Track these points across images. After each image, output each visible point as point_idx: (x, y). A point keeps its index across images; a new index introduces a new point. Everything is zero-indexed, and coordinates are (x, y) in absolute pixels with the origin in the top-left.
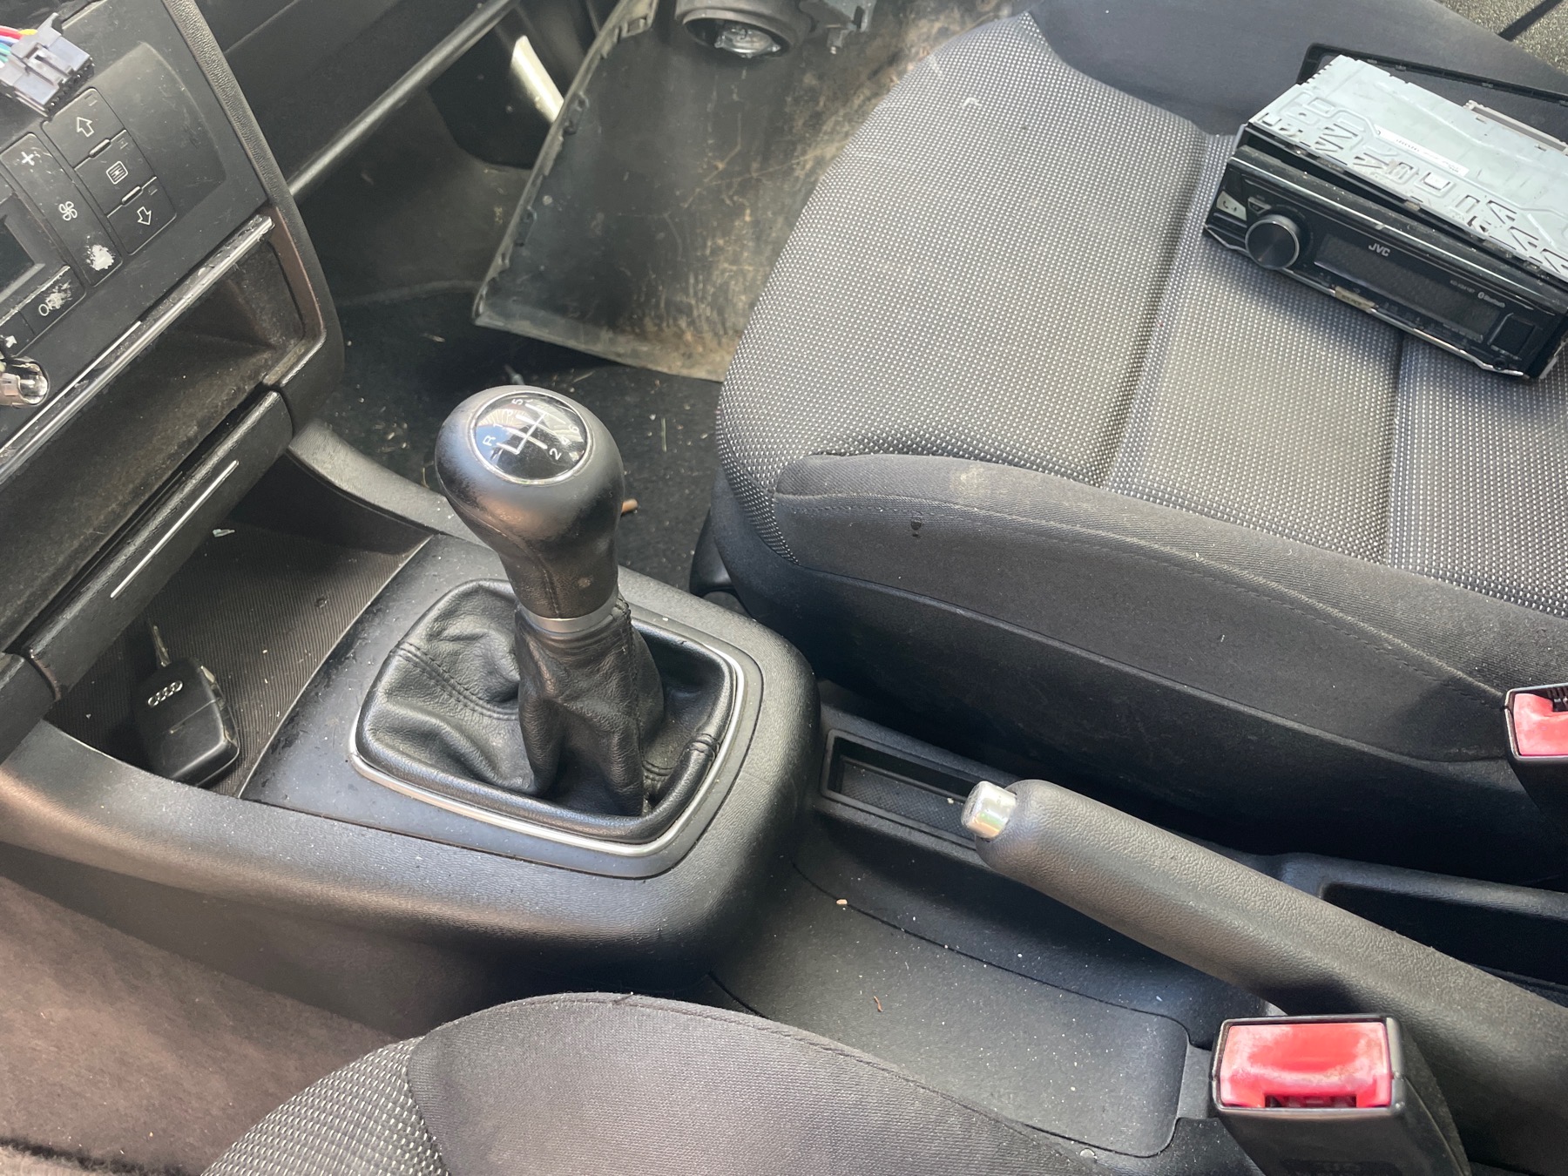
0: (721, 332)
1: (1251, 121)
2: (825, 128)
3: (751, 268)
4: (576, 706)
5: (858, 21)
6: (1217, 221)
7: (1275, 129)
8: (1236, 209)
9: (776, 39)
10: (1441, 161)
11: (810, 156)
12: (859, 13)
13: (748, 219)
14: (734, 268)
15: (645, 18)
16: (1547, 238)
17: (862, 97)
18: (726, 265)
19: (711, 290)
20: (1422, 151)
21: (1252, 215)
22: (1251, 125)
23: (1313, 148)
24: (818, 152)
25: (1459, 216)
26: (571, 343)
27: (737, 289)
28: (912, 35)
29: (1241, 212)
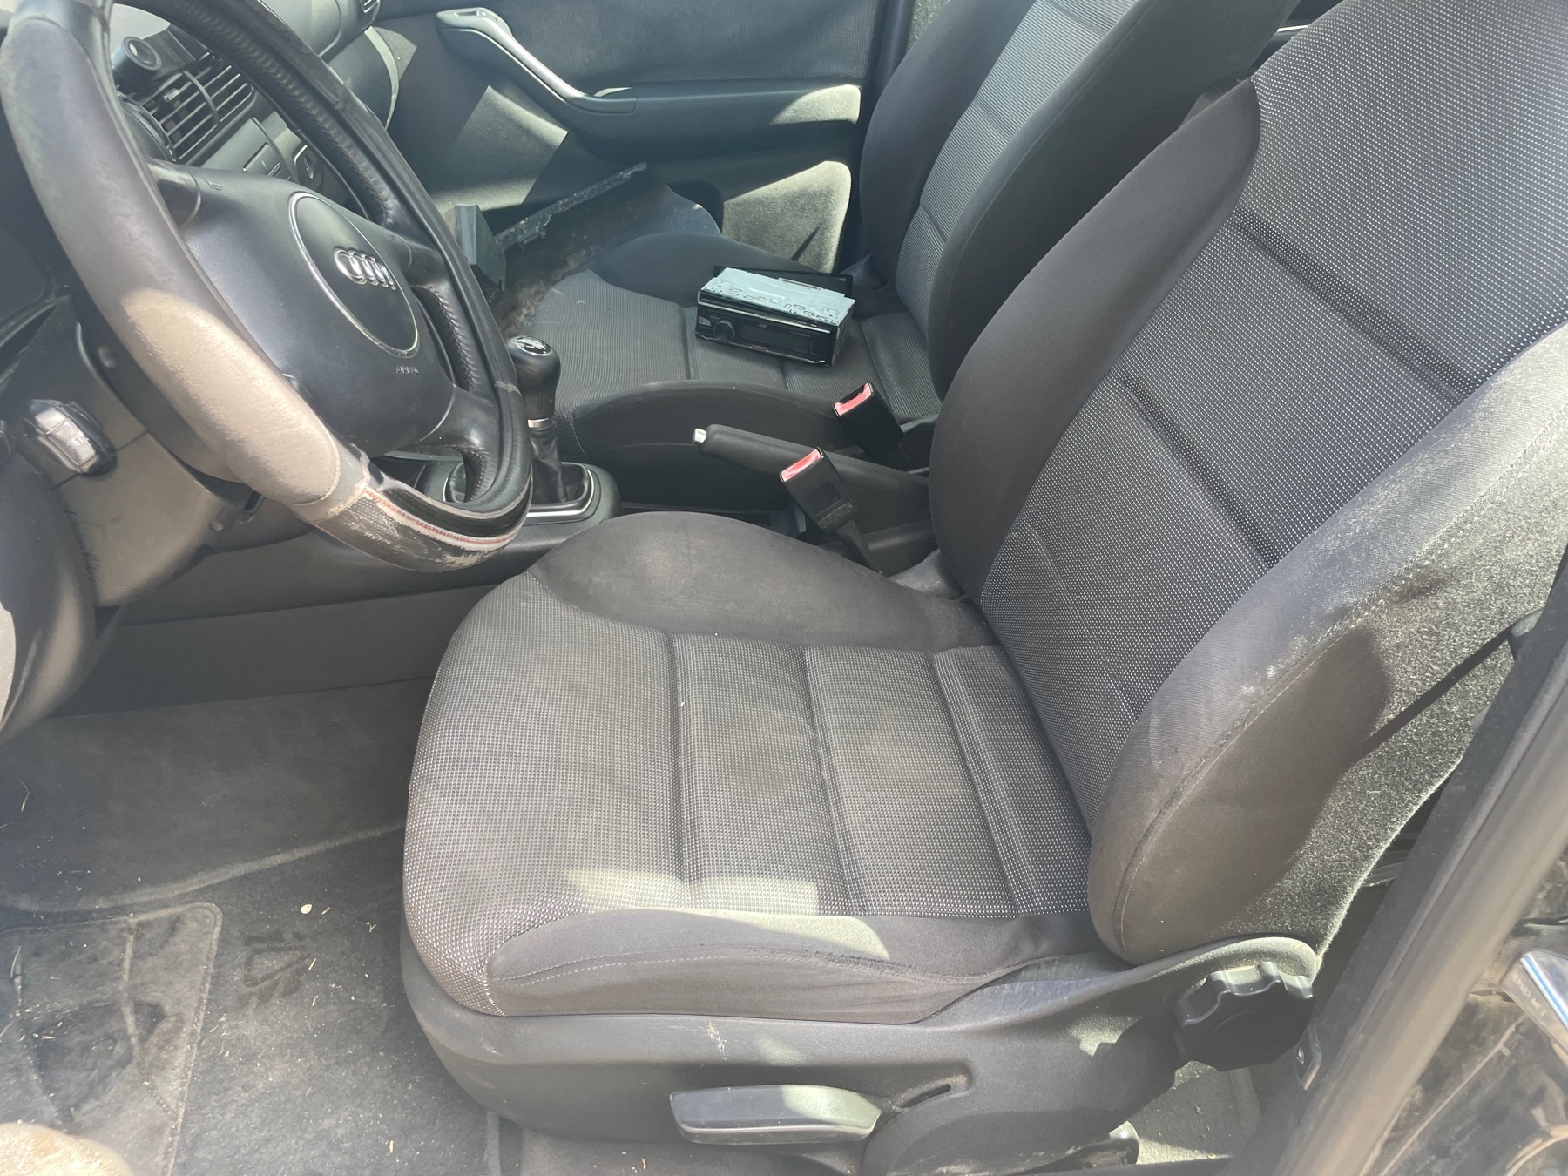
1: (703, 289)
4: (545, 461)
5: (500, 287)
6: (699, 328)
7: (711, 292)
8: (706, 322)
12: (500, 282)
16: (817, 313)
21: (713, 324)
22: (703, 292)
23: (728, 296)
25: (786, 310)
28: (520, 296)
29: (708, 323)
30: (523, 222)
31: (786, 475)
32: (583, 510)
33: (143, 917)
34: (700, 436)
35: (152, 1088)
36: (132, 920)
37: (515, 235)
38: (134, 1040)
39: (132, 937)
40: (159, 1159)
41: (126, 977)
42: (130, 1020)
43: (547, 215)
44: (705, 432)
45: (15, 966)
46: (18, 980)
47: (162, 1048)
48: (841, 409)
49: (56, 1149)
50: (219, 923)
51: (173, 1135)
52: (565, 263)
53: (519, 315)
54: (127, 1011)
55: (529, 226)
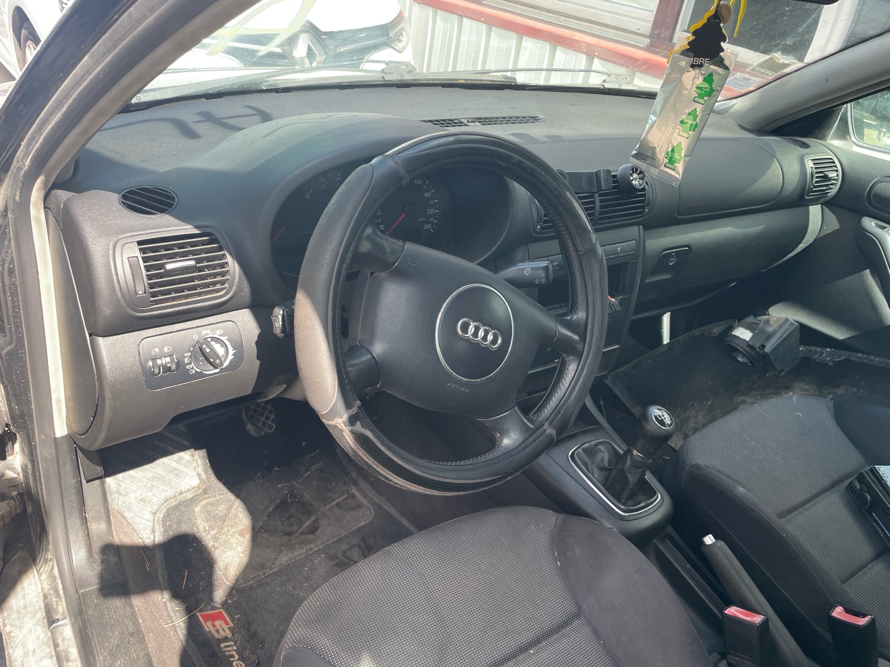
0: (679, 430)
1: (876, 466)
2: (752, 393)
3: (701, 418)
6: (851, 487)
7: (881, 473)
8: (857, 485)
9: (751, 362)
11: (741, 399)
12: (782, 371)
13: (709, 403)
14: (695, 414)
15: (715, 333)
17: (769, 392)
18: (693, 412)
19: (683, 416)
21: (861, 490)
22: (875, 468)
24: (745, 398)
26: (627, 404)
27: (692, 421)
28: (797, 385)
29: (858, 487)
30: (828, 350)
31: (733, 611)
32: (626, 514)
33: (357, 494)
34: (709, 540)
35: (281, 551)
36: (354, 491)
37: (816, 352)
38: (300, 530)
39: (346, 496)
40: (251, 576)
41: (328, 507)
42: (309, 522)
43: (843, 355)
44: (714, 540)
45: (314, 468)
46: (308, 473)
47: (300, 542)
48: (838, 612)
49: (244, 537)
50: (367, 522)
51: (264, 574)
52: (838, 387)
53: (786, 393)
54: (313, 518)
55: (829, 354)
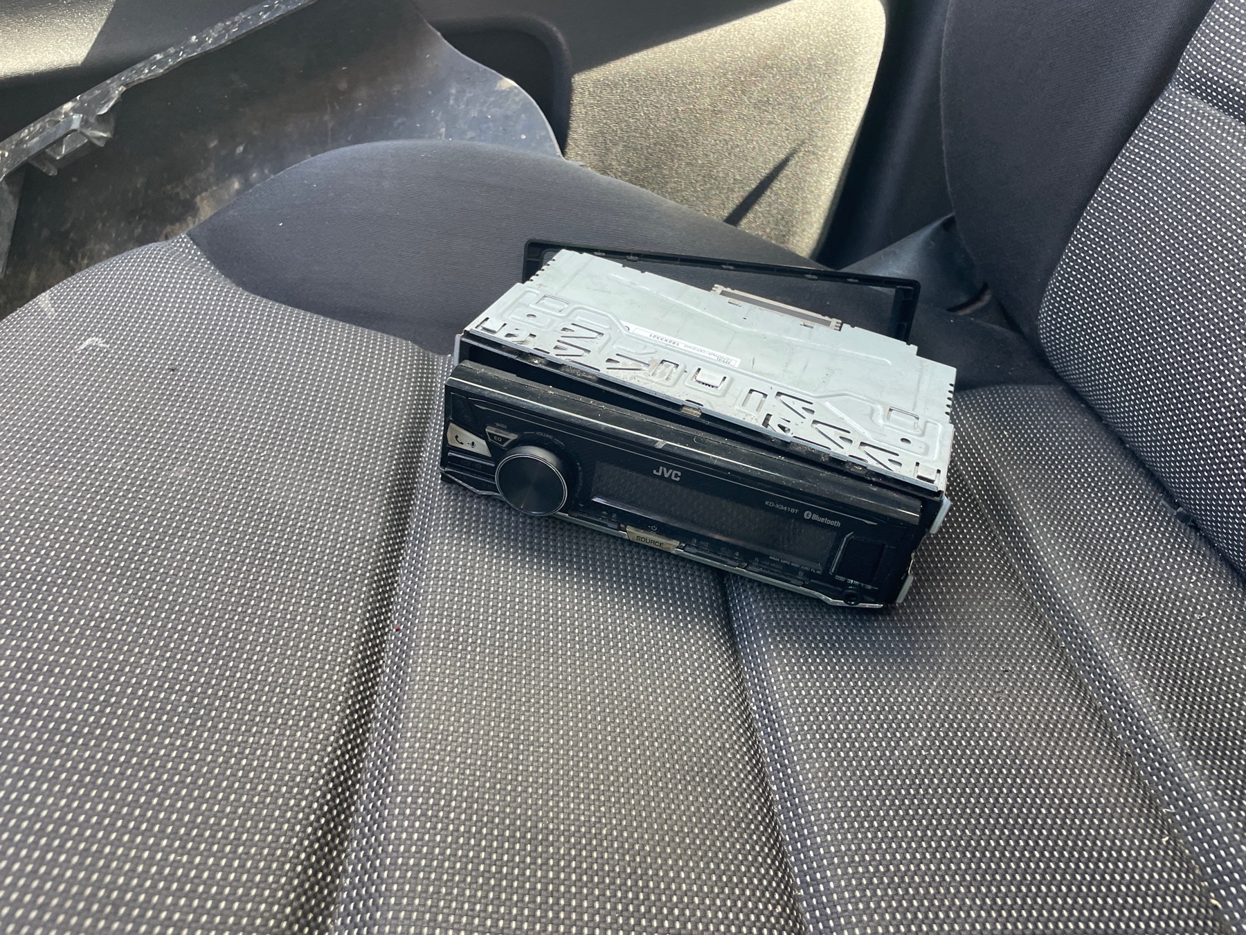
1: (467, 328)
6: (452, 460)
7: (500, 336)
10: (707, 352)
16: (861, 431)
20: (682, 345)
21: (496, 449)
22: (469, 335)
23: (553, 355)
25: (750, 417)
29: (481, 447)
30: (68, 106)
